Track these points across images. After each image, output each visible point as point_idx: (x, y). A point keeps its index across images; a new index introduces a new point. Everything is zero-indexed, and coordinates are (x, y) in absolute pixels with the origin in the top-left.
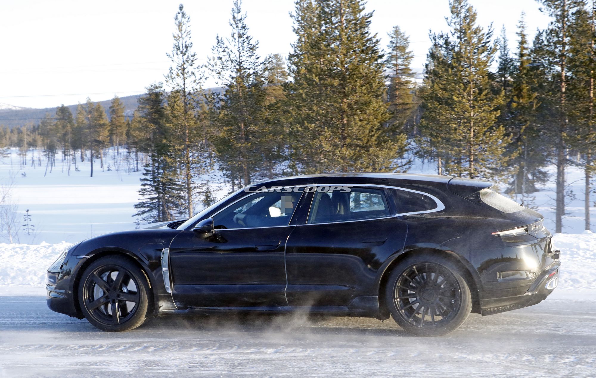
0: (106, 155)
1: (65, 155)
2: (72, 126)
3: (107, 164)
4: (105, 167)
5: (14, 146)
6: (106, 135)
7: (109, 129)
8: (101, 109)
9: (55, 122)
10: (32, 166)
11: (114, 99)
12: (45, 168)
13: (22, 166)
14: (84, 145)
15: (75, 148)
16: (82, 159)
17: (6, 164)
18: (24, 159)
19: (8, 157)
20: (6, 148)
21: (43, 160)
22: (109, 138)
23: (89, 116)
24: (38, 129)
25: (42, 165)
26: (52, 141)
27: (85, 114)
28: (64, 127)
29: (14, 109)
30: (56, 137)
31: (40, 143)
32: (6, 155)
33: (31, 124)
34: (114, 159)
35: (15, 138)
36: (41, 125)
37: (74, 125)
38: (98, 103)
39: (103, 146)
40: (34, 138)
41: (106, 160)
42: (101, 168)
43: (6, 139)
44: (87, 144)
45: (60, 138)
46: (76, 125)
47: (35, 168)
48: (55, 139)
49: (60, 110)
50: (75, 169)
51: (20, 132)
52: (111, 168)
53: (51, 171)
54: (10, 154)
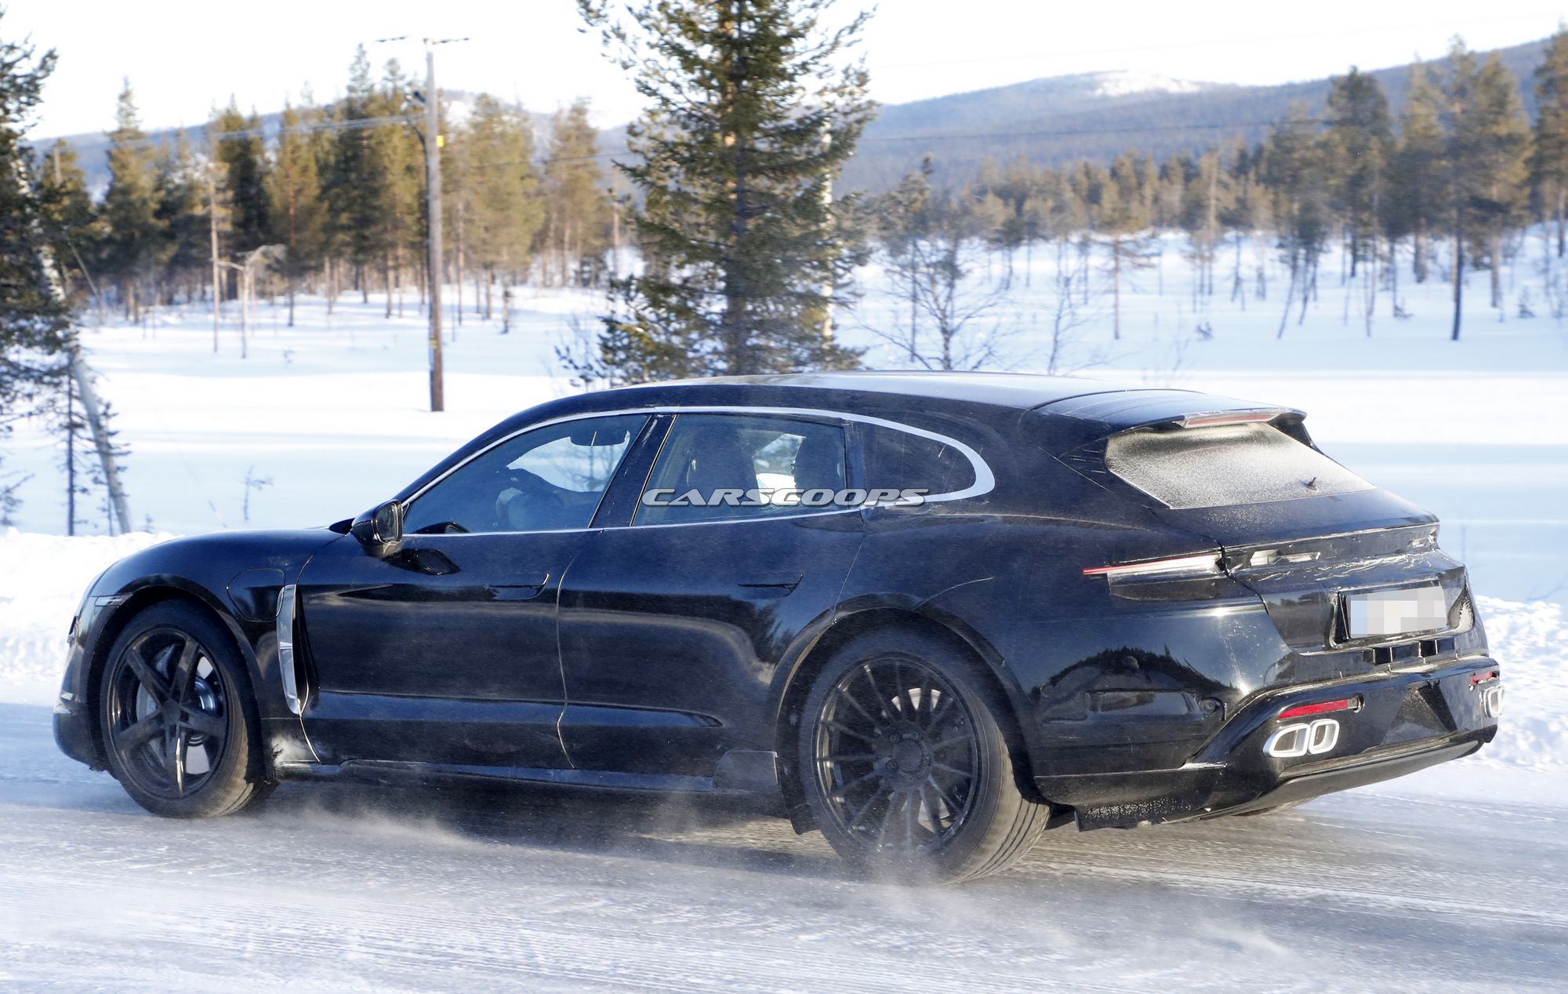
0: (1512, 256)
1: (1356, 259)
2: (1387, 149)
3: (1517, 291)
4: (1510, 303)
5: (1171, 225)
6: (1515, 181)
7: (1528, 153)
8: (1503, 80)
9: (1324, 133)
10: (1233, 300)
11: (1554, 38)
12: (1283, 307)
13: (1199, 298)
14: (1431, 222)
15: (1395, 230)
16: (1420, 273)
17: (1145, 292)
18: (1207, 272)
19: (1152, 266)
20: (1143, 234)
21: (1274, 279)
22: (1527, 191)
23: (1457, 108)
24: (1256, 162)
25: (1269, 294)
26: (1307, 208)
27: (1441, 98)
28: (1355, 151)
29: (1174, 89)
30: (1326, 189)
31: (1263, 213)
32: (1143, 261)
33: (1230, 144)
34: (1546, 271)
35: (1175, 196)
36: (1269, 145)
37: (1393, 144)
38: (1494, 54)
39: (1505, 224)
40: (1240, 194)
41: (1512, 276)
42: (1494, 305)
43: (1142, 203)
44: (1444, 215)
45: (1337, 193)
46: (1401, 144)
47: (1243, 309)
48: (1320, 197)
49: (1342, 88)
50: (1390, 311)
51: (1191, 173)
52: (1530, 308)
53: (1302, 316)
54: (1159, 255)
